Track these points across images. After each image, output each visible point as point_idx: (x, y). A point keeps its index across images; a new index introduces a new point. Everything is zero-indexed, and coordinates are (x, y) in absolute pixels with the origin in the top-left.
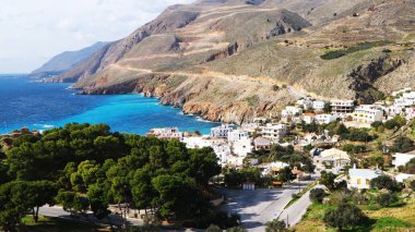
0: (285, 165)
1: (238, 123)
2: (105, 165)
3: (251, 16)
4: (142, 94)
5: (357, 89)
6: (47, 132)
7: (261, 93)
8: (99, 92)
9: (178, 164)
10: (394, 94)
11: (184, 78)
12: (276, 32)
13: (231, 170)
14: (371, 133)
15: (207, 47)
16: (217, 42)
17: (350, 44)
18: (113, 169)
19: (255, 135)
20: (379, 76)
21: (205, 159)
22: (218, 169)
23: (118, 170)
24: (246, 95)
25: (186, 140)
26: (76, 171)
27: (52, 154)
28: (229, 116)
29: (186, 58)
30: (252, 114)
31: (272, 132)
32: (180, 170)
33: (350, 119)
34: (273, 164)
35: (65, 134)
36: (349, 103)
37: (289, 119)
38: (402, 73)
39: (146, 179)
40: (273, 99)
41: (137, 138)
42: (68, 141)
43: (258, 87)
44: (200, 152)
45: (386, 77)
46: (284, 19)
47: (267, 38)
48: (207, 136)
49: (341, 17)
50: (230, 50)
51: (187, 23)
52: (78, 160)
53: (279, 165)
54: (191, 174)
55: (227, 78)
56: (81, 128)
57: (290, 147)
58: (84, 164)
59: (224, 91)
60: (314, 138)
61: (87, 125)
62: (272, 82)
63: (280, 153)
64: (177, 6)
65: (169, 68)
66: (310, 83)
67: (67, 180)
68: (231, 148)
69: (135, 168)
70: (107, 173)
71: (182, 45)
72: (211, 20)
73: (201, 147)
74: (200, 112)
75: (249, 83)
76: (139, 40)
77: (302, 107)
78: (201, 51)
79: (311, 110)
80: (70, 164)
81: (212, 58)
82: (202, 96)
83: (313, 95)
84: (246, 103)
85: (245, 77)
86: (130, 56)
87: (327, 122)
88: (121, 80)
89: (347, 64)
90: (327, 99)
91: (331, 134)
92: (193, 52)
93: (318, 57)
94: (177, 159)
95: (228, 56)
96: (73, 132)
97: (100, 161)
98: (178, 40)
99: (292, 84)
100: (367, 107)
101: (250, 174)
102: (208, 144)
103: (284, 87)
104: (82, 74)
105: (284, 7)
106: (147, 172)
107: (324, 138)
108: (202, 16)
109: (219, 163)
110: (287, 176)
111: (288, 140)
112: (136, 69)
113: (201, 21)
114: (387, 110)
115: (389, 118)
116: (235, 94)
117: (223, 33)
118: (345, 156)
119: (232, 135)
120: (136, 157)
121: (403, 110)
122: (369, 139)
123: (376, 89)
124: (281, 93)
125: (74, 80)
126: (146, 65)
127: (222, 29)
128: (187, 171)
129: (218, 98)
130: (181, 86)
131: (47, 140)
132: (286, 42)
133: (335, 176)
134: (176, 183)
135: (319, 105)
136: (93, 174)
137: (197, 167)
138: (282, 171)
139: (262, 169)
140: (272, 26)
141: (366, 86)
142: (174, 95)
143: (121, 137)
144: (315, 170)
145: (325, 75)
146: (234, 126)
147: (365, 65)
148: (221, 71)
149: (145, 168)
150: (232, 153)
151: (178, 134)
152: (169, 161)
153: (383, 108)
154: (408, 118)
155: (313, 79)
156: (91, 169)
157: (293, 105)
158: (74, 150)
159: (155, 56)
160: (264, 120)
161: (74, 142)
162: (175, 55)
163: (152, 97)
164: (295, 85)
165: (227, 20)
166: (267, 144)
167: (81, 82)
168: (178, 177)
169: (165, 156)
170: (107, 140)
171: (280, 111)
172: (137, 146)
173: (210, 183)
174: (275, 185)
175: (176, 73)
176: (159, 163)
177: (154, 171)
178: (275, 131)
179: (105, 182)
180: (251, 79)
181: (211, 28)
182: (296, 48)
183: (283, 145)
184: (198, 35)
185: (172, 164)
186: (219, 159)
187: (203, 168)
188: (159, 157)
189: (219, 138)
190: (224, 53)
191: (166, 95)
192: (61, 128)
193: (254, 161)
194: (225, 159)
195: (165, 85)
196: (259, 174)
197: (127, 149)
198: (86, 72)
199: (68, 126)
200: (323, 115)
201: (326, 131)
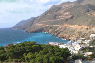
0: (92, 53)
1: (76, 40)
2: (35, 54)
4: (45, 32)
6: (18, 44)
7: (82, 31)
8: (33, 32)
9: (58, 53)
11: (58, 27)
12: (87, 11)
13: (74, 55)
15: (64, 17)
16: (68, 15)
19: (81, 44)
21: (66, 51)
22: (70, 55)
23: (39, 55)
24: (77, 31)
25: (59, 46)
26: (26, 56)
27: (19, 51)
28: (73, 38)
30: (80, 37)
31: (87, 42)
32: (58, 55)
34: (88, 53)
35: (23, 45)
37: (92, 38)
39: (48, 58)
40: (86, 32)
41: (45, 45)
42: (24, 47)
43: (81, 29)
44: (64, 49)
47: (84, 13)
48: (66, 44)
50: (72, 18)
51: (58, 10)
52: (27, 53)
53: (90, 53)
55: (71, 26)
56: (28, 43)
57: (93, 47)
58: (29, 54)
59: (71, 30)
61: (30, 42)
62: (86, 27)
63: (90, 49)
65: (53, 24)
67: (24, 59)
68: (74, 48)
69: (44, 54)
70: (36, 56)
71: (57, 17)
72: (66, 9)
73: (64, 48)
74: (63, 37)
75: (78, 27)
76: (44, 16)
80: (25, 54)
81: (66, 20)
82: (64, 32)
84: (78, 34)
85: (77, 26)
86: (41, 21)
88: (39, 28)
92: (60, 19)
94: (57, 51)
95: (72, 20)
96: (25, 44)
97: (34, 53)
98: (56, 16)
99: (93, 27)
101: (80, 56)
102: (66, 47)
103: (90, 28)
104: (27, 27)
105: (89, 3)
106: (48, 56)
108: (63, 8)
109: (70, 53)
110: (93, 56)
111: (92, 45)
112: (43, 25)
113: (63, 9)
116: (74, 31)
117: (69, 13)
119: (74, 44)
120: (44, 51)
124: (89, 30)
127: (69, 12)
128: (60, 55)
129: (69, 33)
130: (57, 29)
131: (18, 47)
132: (90, 14)
134: (57, 59)
136: (32, 57)
137: (63, 54)
138: (91, 55)
139: (84, 55)
140: (85, 10)
142: (55, 32)
143: (40, 45)
146: (74, 41)
148: (69, 24)
149: (48, 54)
150: (74, 49)
151: (57, 44)
152: (55, 52)
156: (31, 55)
157: (93, 34)
158: (26, 49)
159: (49, 21)
160: (84, 39)
161: (26, 47)
162: (55, 20)
163: (48, 33)
164: (94, 27)
165: (71, 8)
166: (85, 46)
167: (27, 29)
168: (58, 57)
169: (53, 51)
170: (36, 46)
171: (89, 36)
172: (45, 48)
173: (68, 59)
174: (89, 60)
175: (55, 25)
176: (51, 53)
177: (50, 55)
178: (88, 42)
179: (35, 59)
180: (79, 26)
181: (65, 12)
182: (93, 16)
183: (91, 47)
184: (62, 14)
185: (55, 53)
186: (70, 51)
187: (65, 54)
188: (51, 51)
189: (70, 45)
190: (70, 19)
191: (53, 32)
192: (22, 43)
193: (81, 52)
194: (72, 51)
195: (52, 29)
196: (83, 57)
197: (42, 49)
198: (29, 26)
199: (24, 42)
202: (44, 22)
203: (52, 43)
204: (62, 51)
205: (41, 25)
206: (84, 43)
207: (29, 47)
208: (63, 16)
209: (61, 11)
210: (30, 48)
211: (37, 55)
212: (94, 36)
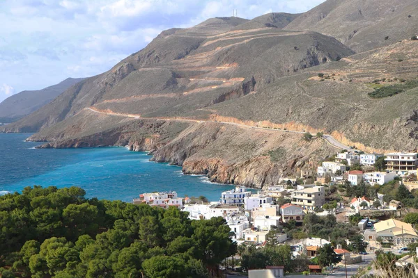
0: (325, 242)
1: (258, 185)
2: (78, 243)
4: (128, 148)
7: (288, 145)
8: (70, 145)
9: (179, 241)
11: (186, 125)
12: (307, 62)
13: (250, 249)
15: (214, 84)
16: (228, 77)
17: (409, 77)
18: (89, 249)
19: (281, 202)
21: (216, 233)
22: (233, 248)
23: (97, 250)
24: (267, 147)
25: (187, 208)
26: (37, 252)
27: (4, 229)
28: (246, 176)
30: (276, 173)
31: (305, 196)
32: (182, 250)
34: (308, 241)
35: (24, 203)
36: (410, 156)
37: (328, 180)
39: (136, 262)
40: (305, 152)
41: (123, 206)
42: (28, 212)
43: (284, 136)
44: (208, 224)
47: (295, 71)
48: (215, 203)
49: (394, 41)
50: (245, 88)
51: (187, 53)
52: (40, 238)
53: (316, 243)
54: (196, 255)
55: (241, 125)
56: (46, 193)
57: (331, 217)
58: (50, 243)
59: (238, 143)
60: (364, 205)
61: (55, 189)
62: (302, 129)
63: (318, 226)
64: (174, 30)
65: (165, 114)
66: (355, 129)
67: (25, 266)
68: (250, 219)
69: (120, 247)
70: (82, 254)
71: (181, 81)
72: (219, 49)
73: (208, 217)
74: (206, 172)
75: (272, 131)
76: (123, 76)
77: (345, 162)
78: (208, 89)
79: (358, 167)
80: (29, 243)
81: (222, 99)
82: (208, 148)
83: (358, 145)
84: (269, 159)
85: (265, 123)
86: (111, 97)
87: (381, 182)
88: (100, 129)
90: (379, 152)
91: (388, 200)
92: (196, 90)
93: (365, 95)
94: (177, 234)
95: (243, 96)
96: (35, 199)
97: (72, 238)
98: (176, 75)
99: (330, 132)
101: (276, 255)
102: (218, 213)
103: (320, 135)
104: (47, 120)
105: (317, 30)
106: (136, 252)
107: (377, 204)
108: (206, 44)
109: (234, 239)
110: (328, 256)
111: (327, 208)
112: (119, 114)
113: (206, 50)
116: (254, 146)
117: (235, 65)
119: (251, 201)
120: (121, 231)
124: (316, 144)
125: (35, 129)
126: (132, 108)
127: (234, 61)
128: (191, 250)
129: (229, 152)
130: (181, 136)
132: (321, 75)
133: (398, 258)
134: (176, 266)
135: (368, 160)
136: (61, 256)
137: (204, 244)
138: (320, 250)
139: (293, 249)
140: (302, 55)
142: (171, 148)
143: (100, 206)
144: (367, 250)
145: (375, 119)
146: (251, 188)
148: (229, 115)
149: (135, 245)
150: (251, 226)
151: (177, 201)
152: (166, 237)
156: (59, 250)
157: (332, 160)
158: (36, 224)
159: (144, 96)
160: (293, 180)
161: (36, 212)
162: (172, 95)
163: (141, 151)
164: (335, 132)
165: (242, 47)
166: (298, 213)
167: (43, 132)
168: (178, 259)
169: (161, 230)
170: (81, 210)
171: (315, 169)
172: (122, 218)
173: (222, 268)
174: (312, 271)
175: (173, 119)
176: (152, 240)
177: (145, 251)
178: (310, 195)
179: (79, 267)
180: (274, 125)
181: (219, 59)
182: (334, 84)
183: (320, 214)
184: (203, 69)
185: (170, 241)
186: (233, 234)
187: (212, 247)
188: (152, 232)
189: (233, 206)
190: (237, 91)
191: (160, 148)
192: (17, 194)
193: (281, 237)
194: (241, 234)
195: (158, 135)
196: (290, 255)
197: (109, 222)
198: (52, 120)
199: (28, 190)
200: (375, 173)
201: (380, 195)
202: (124, 100)
203: (157, 194)
204: (199, 232)
205: (111, 113)
206: (295, 200)
207: (51, 211)
209: (200, 59)
210: (54, 215)
211: (89, 247)
212: (334, 171)
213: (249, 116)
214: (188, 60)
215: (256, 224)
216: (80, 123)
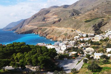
0: (76, 52)
1: (62, 41)
3: (64, 11)
4: (35, 33)
5: (95, 30)
6: (7, 45)
7: (68, 32)
8: (22, 33)
10: (106, 32)
11: (46, 29)
13: (60, 54)
14: (99, 43)
16: (55, 19)
17: (93, 18)
19: (67, 44)
20: (101, 27)
21: (53, 51)
22: (57, 54)
23: (28, 55)
24: (64, 33)
25: (47, 46)
26: (16, 56)
27: (9, 51)
28: (59, 39)
29: (47, 23)
30: (66, 38)
32: (46, 55)
33: (93, 39)
34: (72, 52)
36: (93, 34)
37: (76, 40)
38: (107, 26)
39: (36, 57)
40: (72, 34)
41: (33, 46)
42: (14, 47)
44: (51, 49)
45: (103, 27)
46: (74, 12)
47: (69, 17)
48: (53, 45)
49: (90, 11)
50: (59, 21)
51: (47, 13)
52: (16, 53)
53: (74, 53)
54: (49, 56)
55: (58, 28)
56: (17, 43)
57: (77, 47)
58: (18, 54)
59: (58, 32)
60: (84, 45)
61: (19, 43)
62: (71, 29)
63: (74, 49)
64: (44, 9)
65: (42, 26)
66: (82, 29)
67: (13, 59)
69: (33, 54)
71: (45, 19)
72: (53, 12)
73: (52, 48)
74: (51, 38)
75: (65, 30)
76: (33, 19)
77: (80, 36)
78: (51, 21)
79: (82, 37)
80: (14, 54)
81: (54, 23)
82: (52, 33)
83: (83, 32)
84: (64, 35)
85: (63, 28)
86: (31, 23)
87: (87, 40)
88: (29, 30)
89: (92, 23)
90: (87, 34)
91: (88, 43)
92: (49, 21)
93: (84, 22)
94: (45, 52)
96: (15, 45)
97: (23, 53)
98: (44, 18)
99: (77, 30)
100: (98, 36)
101: (66, 55)
102: (54, 47)
103: (75, 30)
104: (17, 28)
105: (74, 8)
107: (86, 44)
108: (51, 11)
109: (57, 52)
110: (76, 55)
111: (76, 45)
112: (33, 27)
113: (51, 13)
114: (104, 36)
115: (105, 38)
116: (61, 33)
117: (57, 16)
118: (93, 49)
119: (60, 44)
120: (33, 51)
121: (108, 36)
122: (99, 44)
123: (100, 30)
124: (74, 32)
125: (15, 30)
126: (35, 25)
127: (57, 15)
129: (56, 34)
130: (46, 31)
131: (7, 47)
132: (75, 18)
133: (90, 55)
134: (45, 58)
135: (84, 35)
136: (21, 57)
137: (51, 53)
138: (75, 54)
140: (71, 14)
141: (97, 30)
142: (44, 34)
143: (29, 46)
144: (84, 54)
145: (86, 27)
147: (97, 24)
148: (56, 26)
149: (36, 55)
150: (60, 49)
151: (45, 45)
152: (43, 52)
153: (103, 35)
154: (110, 38)
155: (83, 28)
156: (20, 55)
157: (77, 35)
158: (15, 50)
159: (38, 23)
160: (69, 40)
161: (15, 47)
163: (37, 34)
165: (58, 12)
166: (70, 47)
167: (17, 31)
168: (45, 57)
170: (25, 47)
171: (74, 37)
172: (33, 48)
173: (55, 58)
174: (73, 58)
176: (40, 53)
177: (38, 55)
178: (73, 43)
179: (24, 59)
180: (65, 28)
181: (53, 15)
182: (77, 20)
183: (75, 47)
184: (50, 17)
187: (53, 54)
188: (40, 51)
189: (57, 45)
190: (57, 21)
191: (41, 33)
192: (11, 44)
193: (67, 52)
194: (59, 51)
196: (68, 55)
197: (30, 49)
198: (19, 28)
199: (14, 43)
200: (86, 38)
201: (87, 43)
202: (34, 24)
203: (41, 43)
204: (49, 51)
208: (51, 19)
209: (49, 15)
210: (19, 48)
211: (26, 55)
212: (78, 38)
213: (60, 27)
214: (47, 15)
215: (61, 49)
216: (25, 29)
